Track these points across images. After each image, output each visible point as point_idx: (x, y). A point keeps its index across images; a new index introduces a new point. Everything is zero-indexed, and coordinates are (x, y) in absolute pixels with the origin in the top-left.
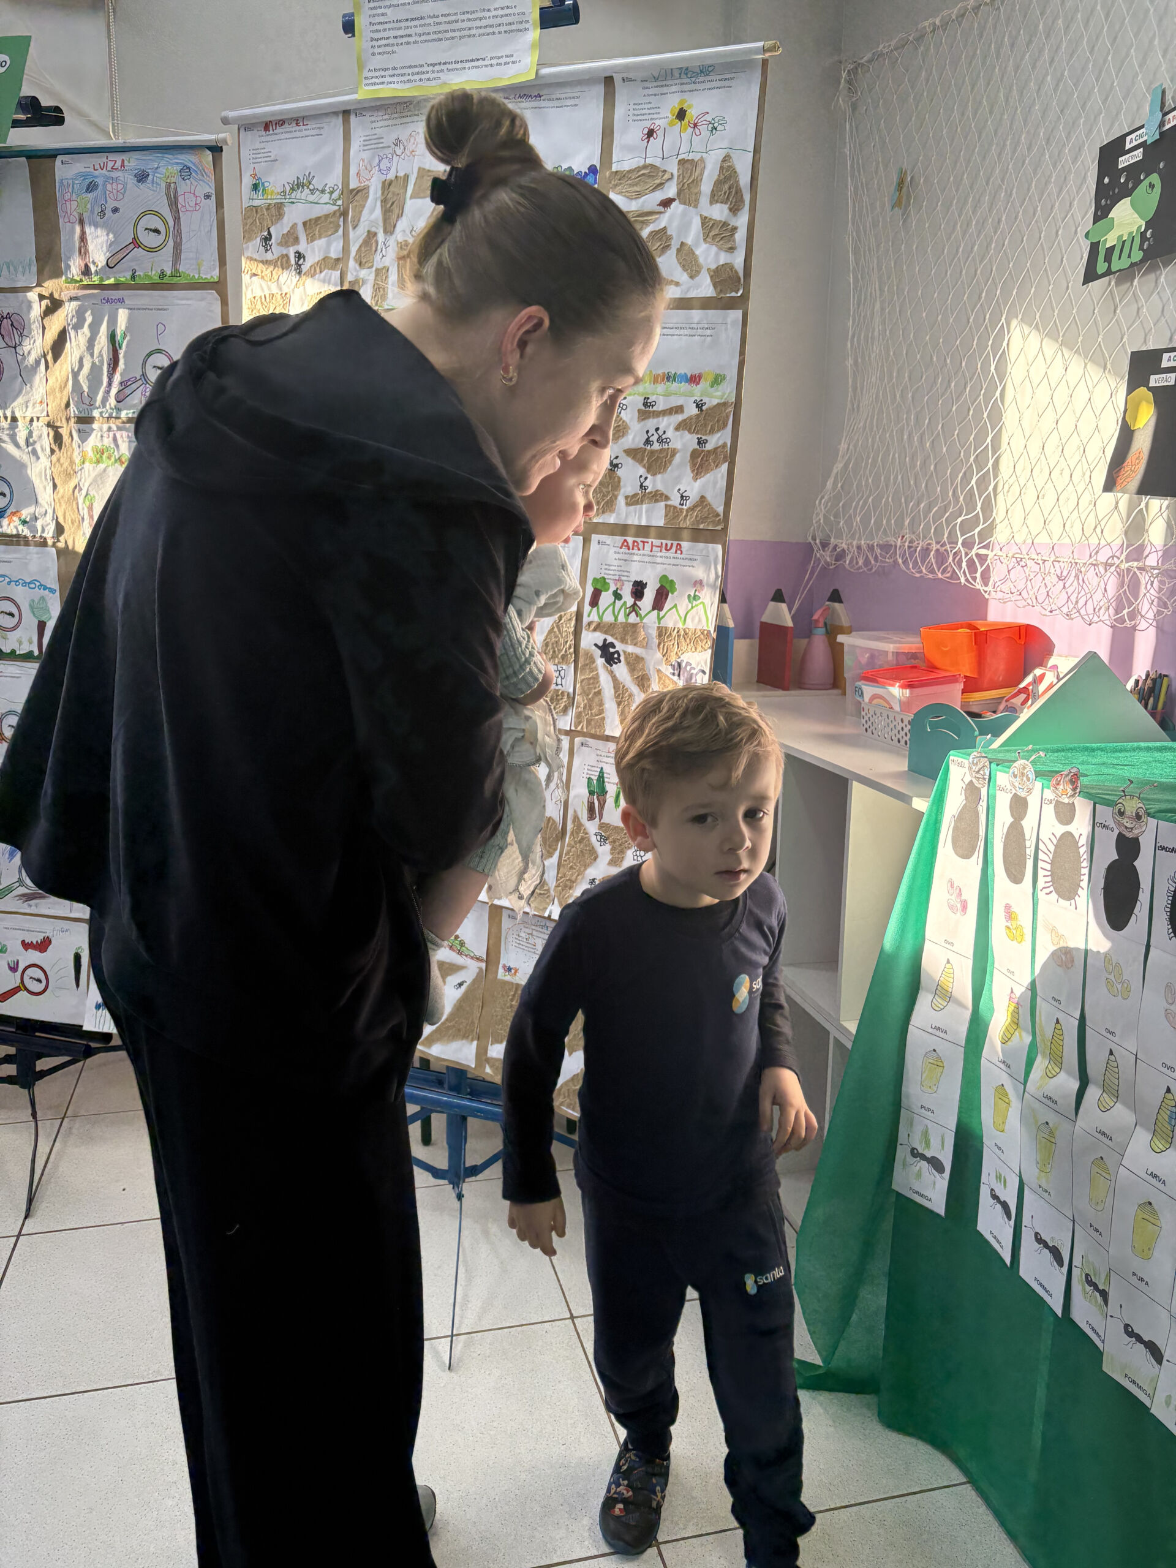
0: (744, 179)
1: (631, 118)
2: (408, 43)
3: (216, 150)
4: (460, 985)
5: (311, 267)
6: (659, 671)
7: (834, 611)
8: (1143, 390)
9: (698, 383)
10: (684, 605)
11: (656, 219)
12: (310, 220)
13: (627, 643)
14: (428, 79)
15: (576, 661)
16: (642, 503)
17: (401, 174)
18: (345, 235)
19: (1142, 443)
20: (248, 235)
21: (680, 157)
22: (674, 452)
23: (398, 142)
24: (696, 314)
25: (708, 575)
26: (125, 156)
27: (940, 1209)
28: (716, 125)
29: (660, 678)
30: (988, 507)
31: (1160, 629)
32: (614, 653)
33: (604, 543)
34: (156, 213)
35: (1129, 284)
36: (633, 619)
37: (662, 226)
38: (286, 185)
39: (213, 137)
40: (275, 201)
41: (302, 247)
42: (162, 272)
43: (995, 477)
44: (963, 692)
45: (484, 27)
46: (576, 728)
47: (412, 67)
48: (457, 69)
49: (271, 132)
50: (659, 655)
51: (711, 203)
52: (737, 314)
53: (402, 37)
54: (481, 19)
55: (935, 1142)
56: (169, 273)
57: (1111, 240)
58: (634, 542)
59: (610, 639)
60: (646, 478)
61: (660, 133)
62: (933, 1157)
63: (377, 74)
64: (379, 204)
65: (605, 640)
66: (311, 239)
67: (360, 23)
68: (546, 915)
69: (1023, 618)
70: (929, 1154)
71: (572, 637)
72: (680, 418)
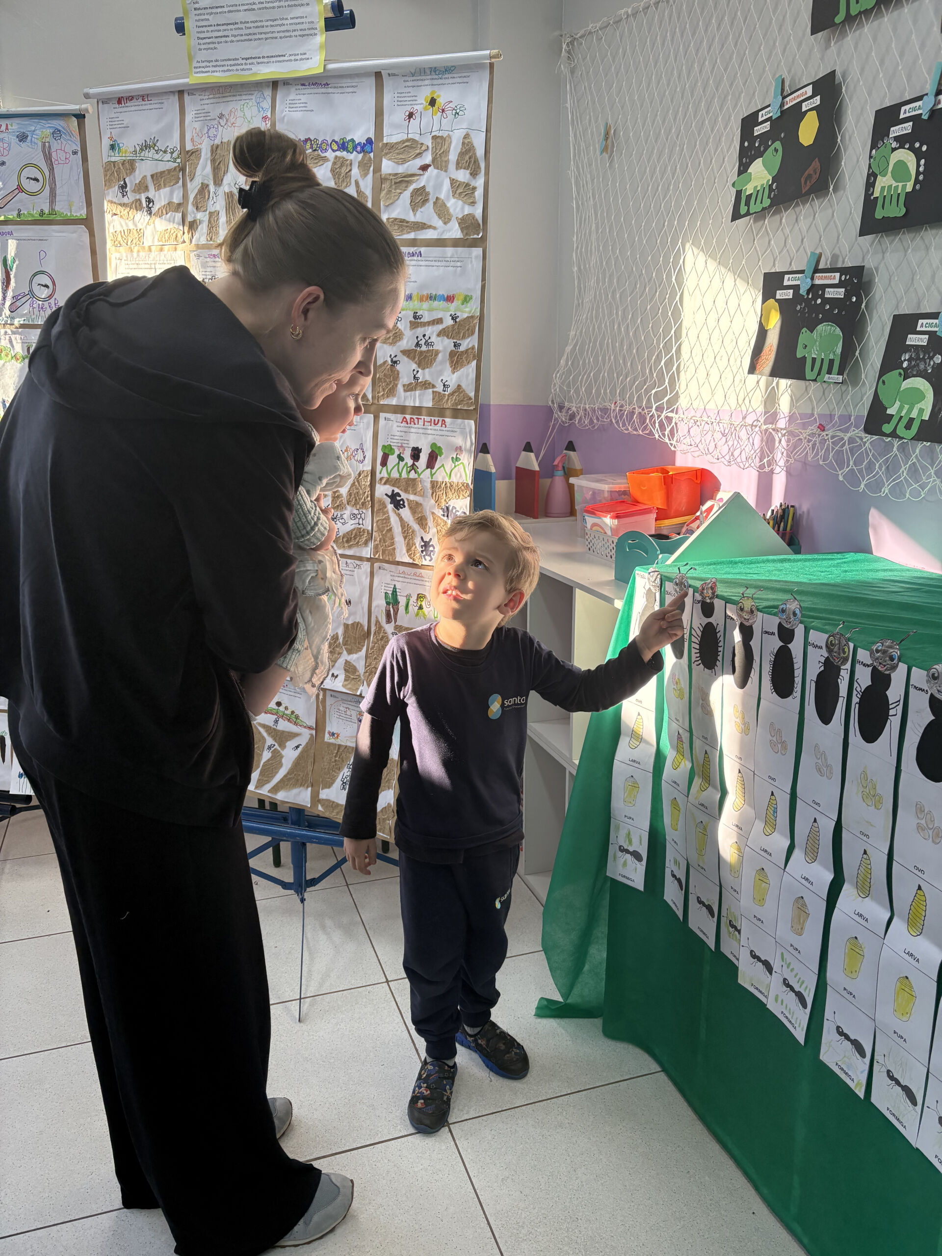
0: (480, 152)
1: (396, 103)
2: (226, 42)
3: (80, 117)
4: (297, 747)
5: (159, 209)
6: (433, 513)
7: (569, 458)
8: (772, 301)
9: (453, 302)
10: (449, 465)
11: (418, 180)
12: (156, 173)
13: (409, 493)
14: (243, 70)
15: (372, 507)
16: (415, 390)
17: (225, 140)
18: (184, 185)
19: (773, 339)
20: (108, 183)
21: (433, 134)
22: (437, 353)
23: (221, 116)
24: (450, 251)
25: (466, 443)
26: (8, 121)
27: (641, 887)
28: (458, 111)
29: (434, 519)
30: (672, 382)
31: (789, 473)
32: (400, 500)
33: (389, 420)
34: (36, 166)
35: (763, 222)
36: (413, 475)
37: (422, 185)
38: (137, 146)
39: (77, 107)
40: (128, 158)
41: (151, 194)
42: (42, 211)
43: (678, 358)
44: (656, 520)
45: (283, 32)
46: (374, 556)
47: (229, 60)
48: (264, 63)
49: (123, 105)
50: (433, 502)
51: (457, 169)
52: (477, 252)
53: (221, 37)
54: (280, 25)
55: (635, 840)
56: (47, 212)
57: (749, 189)
58: (411, 418)
59: (397, 490)
60: (418, 372)
61: (418, 115)
62: (634, 851)
63: (204, 64)
64: (209, 162)
65: (393, 491)
66: (158, 188)
67: (189, 25)
68: (358, 693)
69: (699, 464)
70: (631, 849)
71: (369, 489)
72: (440, 327)
